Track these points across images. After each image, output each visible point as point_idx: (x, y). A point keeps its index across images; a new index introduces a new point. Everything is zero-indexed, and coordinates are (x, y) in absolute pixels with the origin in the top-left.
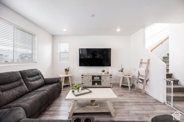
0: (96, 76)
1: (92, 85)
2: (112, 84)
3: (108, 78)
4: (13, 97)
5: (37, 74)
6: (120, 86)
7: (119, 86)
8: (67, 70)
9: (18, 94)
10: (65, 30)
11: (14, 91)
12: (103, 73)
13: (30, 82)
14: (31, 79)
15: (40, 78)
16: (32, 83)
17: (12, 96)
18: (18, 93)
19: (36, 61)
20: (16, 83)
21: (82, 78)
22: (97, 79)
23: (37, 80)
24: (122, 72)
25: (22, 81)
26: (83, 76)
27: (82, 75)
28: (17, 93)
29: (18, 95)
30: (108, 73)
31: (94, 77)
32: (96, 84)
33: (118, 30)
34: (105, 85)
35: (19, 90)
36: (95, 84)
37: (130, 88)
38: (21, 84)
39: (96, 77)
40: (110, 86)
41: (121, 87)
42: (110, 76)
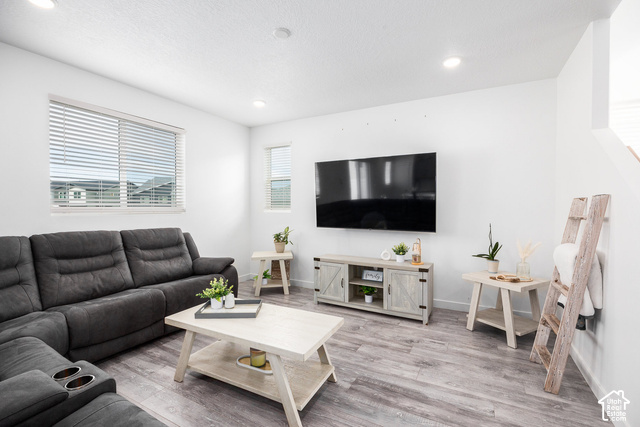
0: (376, 266)
1: (347, 301)
2: (426, 311)
3: (411, 281)
4: (82, 291)
5: (173, 242)
6: (470, 326)
7: (465, 324)
8: (280, 239)
9: (99, 286)
10: (259, 104)
11: (90, 276)
12: (399, 259)
13: (142, 262)
14: (147, 253)
15: (181, 255)
16: (149, 264)
17: (82, 288)
18: (100, 283)
19: (185, 207)
20: (100, 260)
21: (317, 268)
22: (375, 279)
23: (167, 258)
24: (491, 262)
25: (122, 255)
26: (319, 264)
27: (315, 259)
28: (96, 282)
29: (97, 289)
30: (416, 259)
31: (366, 272)
32: (368, 299)
33: (452, 63)
34: (397, 310)
35: (103, 276)
36: (364, 298)
37: (511, 341)
38: (115, 264)
39: (370, 272)
40: (417, 313)
41: (475, 330)
42: (421, 275)
